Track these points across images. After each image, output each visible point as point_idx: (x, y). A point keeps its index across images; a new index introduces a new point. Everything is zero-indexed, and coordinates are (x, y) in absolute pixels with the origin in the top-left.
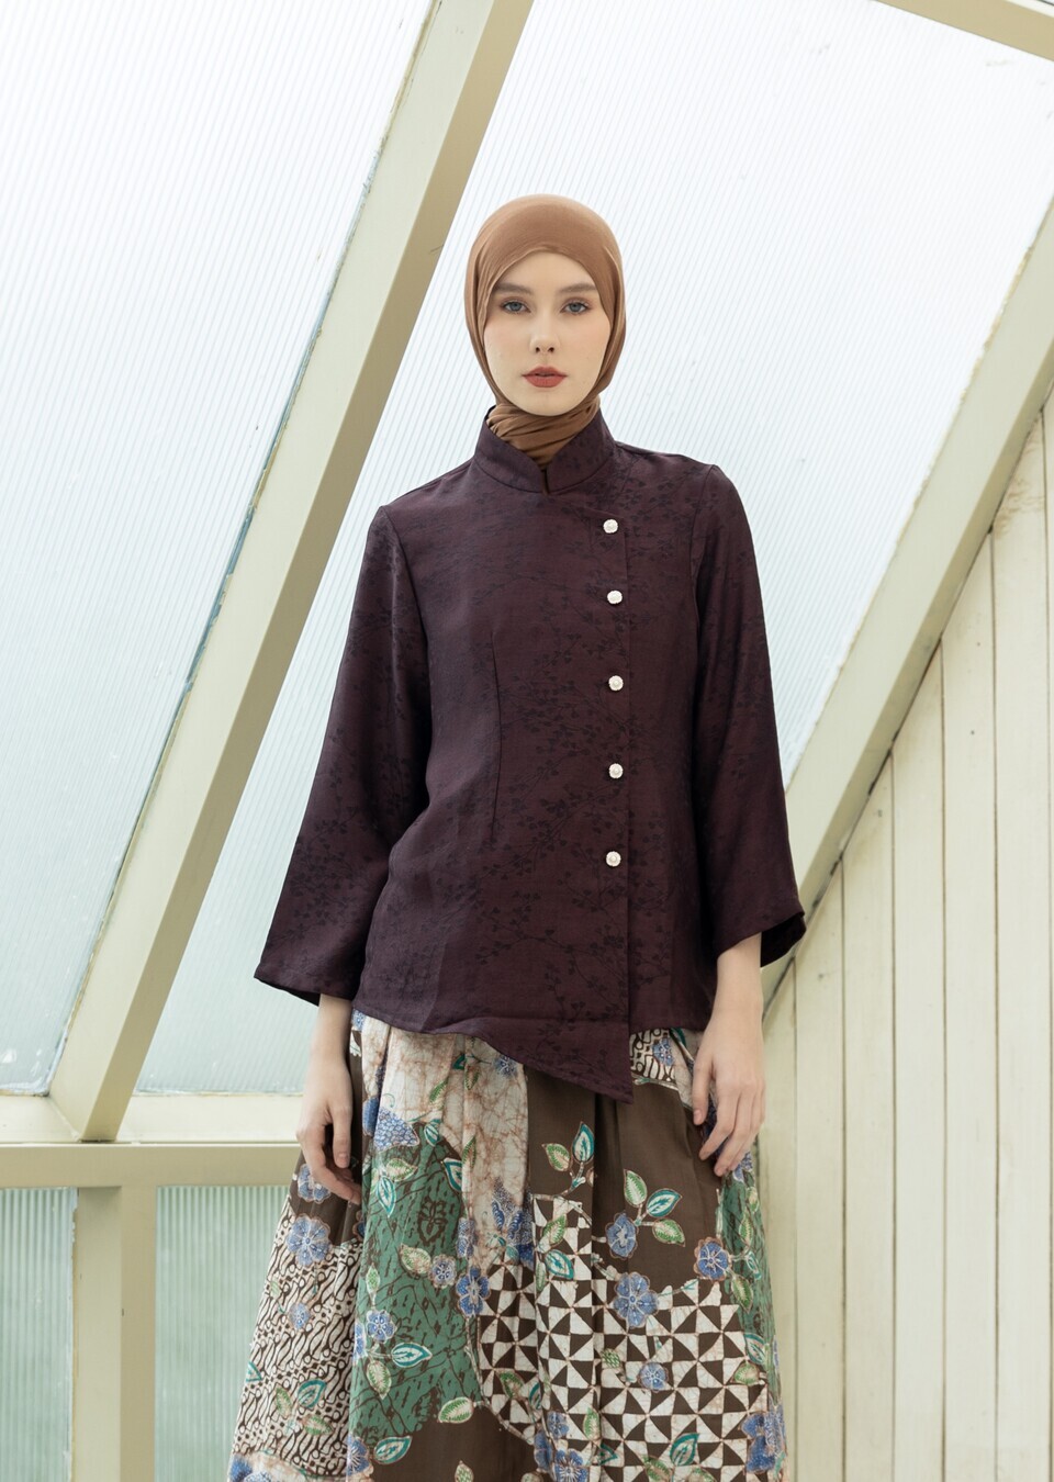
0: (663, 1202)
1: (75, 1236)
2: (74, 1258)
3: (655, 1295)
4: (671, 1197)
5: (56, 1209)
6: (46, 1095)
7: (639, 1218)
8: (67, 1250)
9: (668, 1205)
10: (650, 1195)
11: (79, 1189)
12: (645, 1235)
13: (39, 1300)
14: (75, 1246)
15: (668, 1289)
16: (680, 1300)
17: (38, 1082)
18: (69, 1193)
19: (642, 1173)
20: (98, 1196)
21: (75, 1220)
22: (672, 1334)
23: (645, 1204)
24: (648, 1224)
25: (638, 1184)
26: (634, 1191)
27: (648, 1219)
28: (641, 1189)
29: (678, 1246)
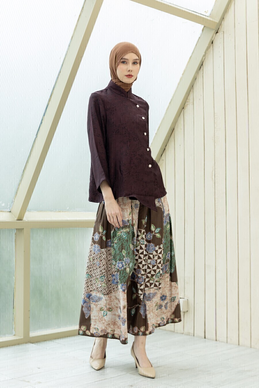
0: (158, 230)
1: (16, 237)
2: (15, 242)
3: (155, 247)
4: (159, 229)
5: (12, 232)
6: (10, 212)
7: (153, 233)
8: (14, 240)
9: (158, 231)
10: (156, 229)
11: (16, 229)
12: (154, 236)
13: (9, 249)
14: (15, 239)
15: (158, 246)
16: (160, 248)
17: (9, 209)
18: (14, 230)
19: (155, 225)
20: (20, 230)
21: (15, 234)
22: (158, 254)
23: (155, 231)
24: (155, 234)
25: (154, 227)
26: (153, 228)
27: (155, 233)
28: (154, 228)
29: (160, 238)
